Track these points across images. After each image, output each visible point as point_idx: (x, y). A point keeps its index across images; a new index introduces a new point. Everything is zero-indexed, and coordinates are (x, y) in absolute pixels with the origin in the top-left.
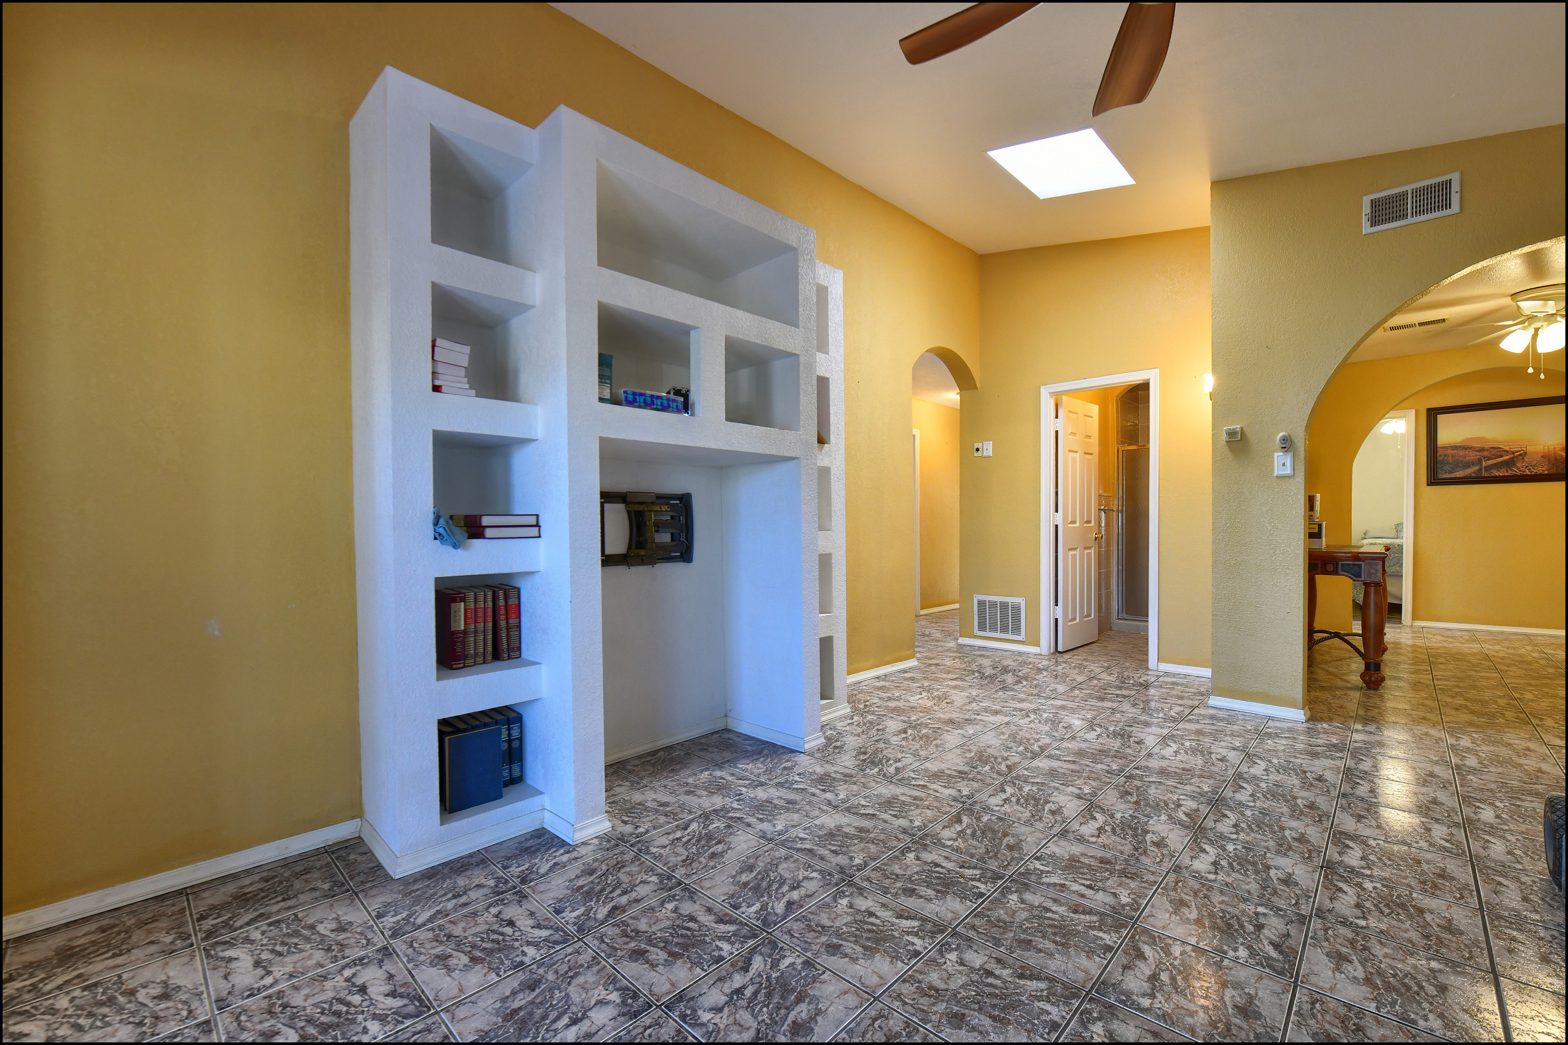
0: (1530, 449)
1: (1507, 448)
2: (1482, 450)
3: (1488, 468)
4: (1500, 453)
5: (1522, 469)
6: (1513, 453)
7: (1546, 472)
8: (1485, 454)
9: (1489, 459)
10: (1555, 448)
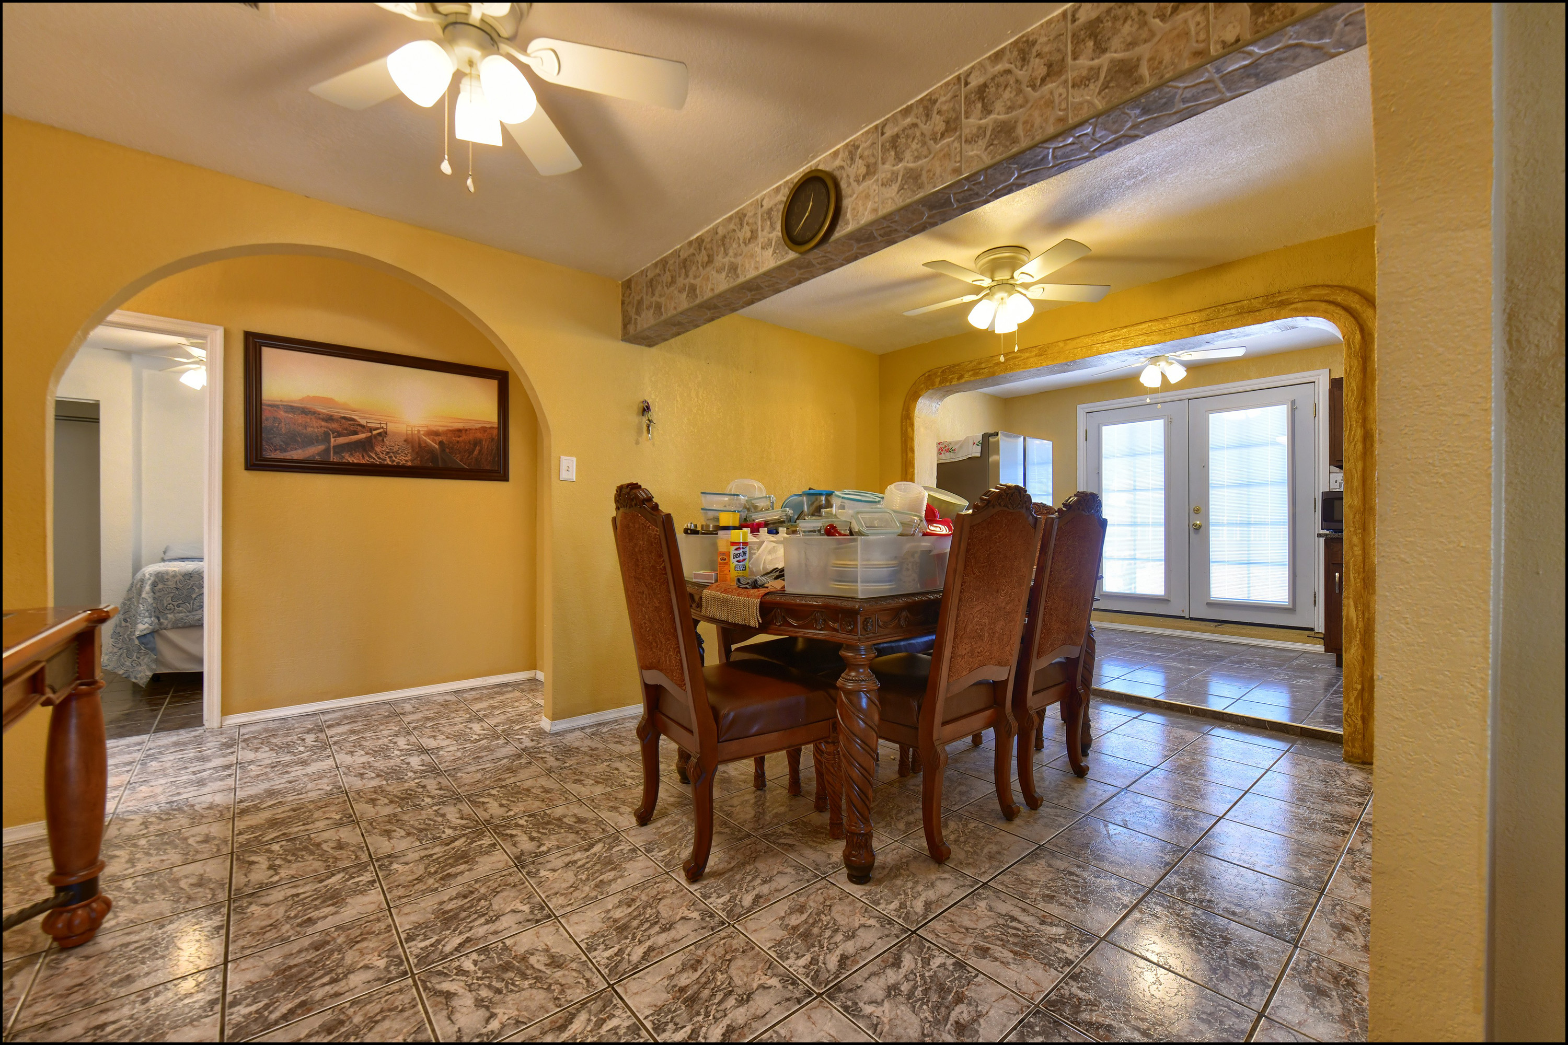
0: (391, 427)
1: (363, 422)
2: (329, 419)
3: (340, 449)
4: (352, 428)
5: (381, 456)
6: (371, 430)
7: (409, 464)
8: (335, 426)
9: (340, 435)
10: (419, 431)
